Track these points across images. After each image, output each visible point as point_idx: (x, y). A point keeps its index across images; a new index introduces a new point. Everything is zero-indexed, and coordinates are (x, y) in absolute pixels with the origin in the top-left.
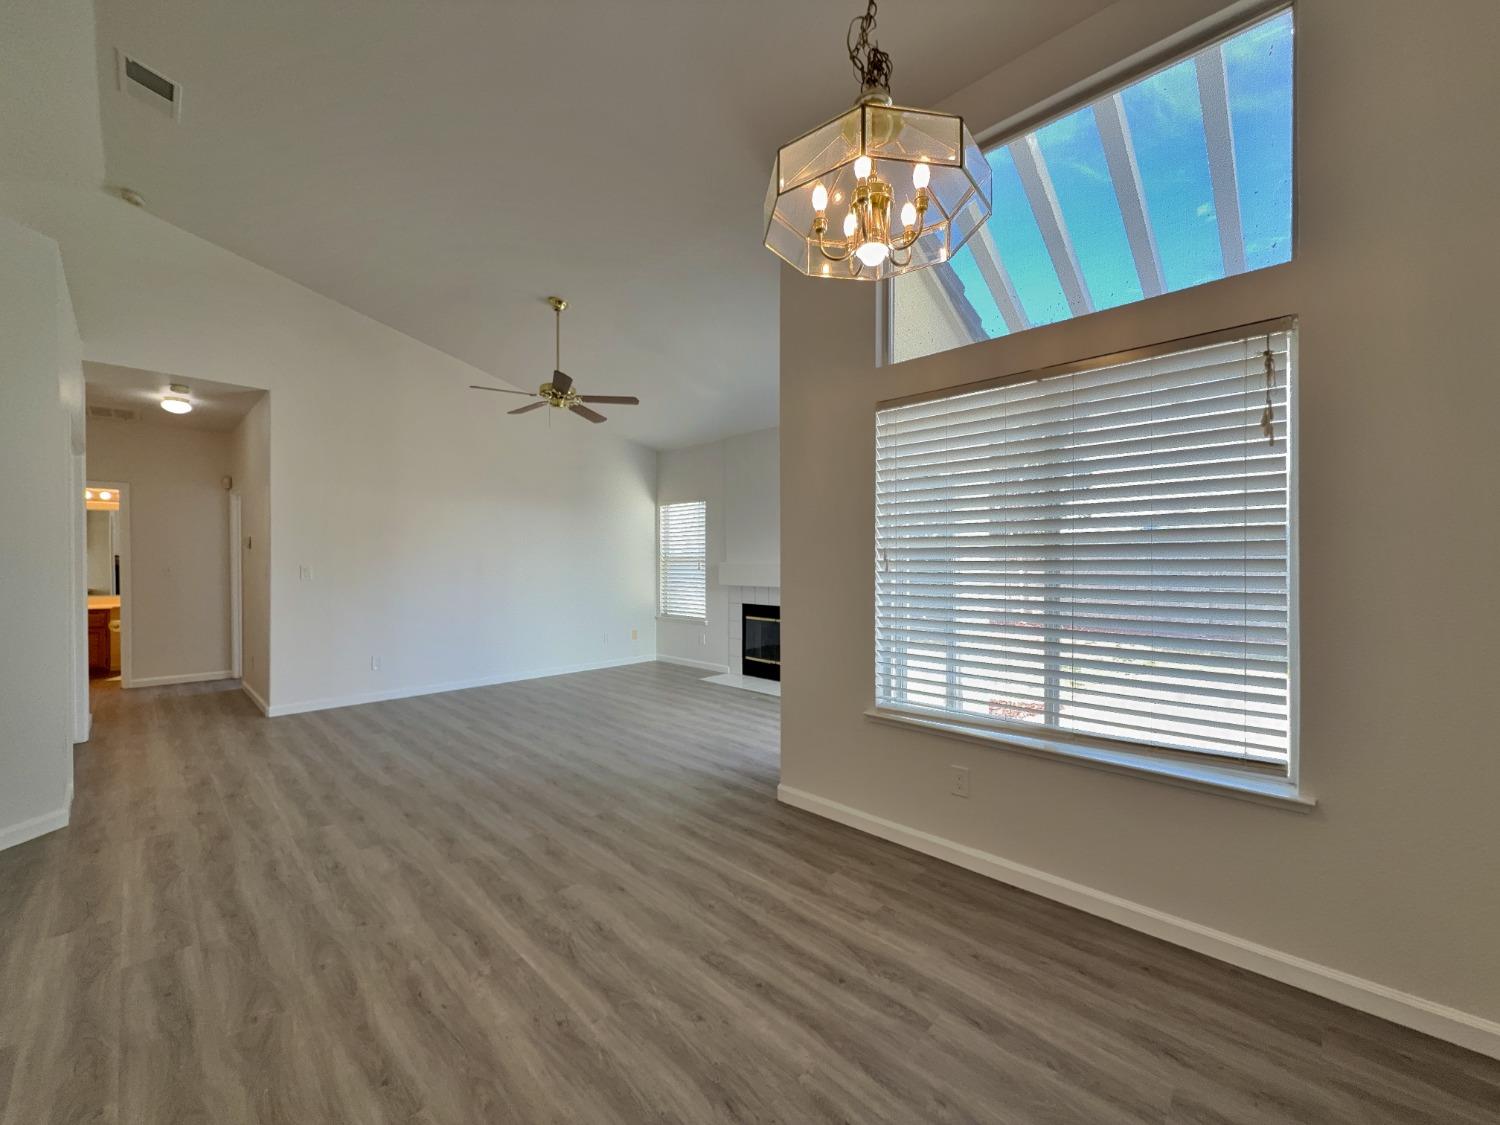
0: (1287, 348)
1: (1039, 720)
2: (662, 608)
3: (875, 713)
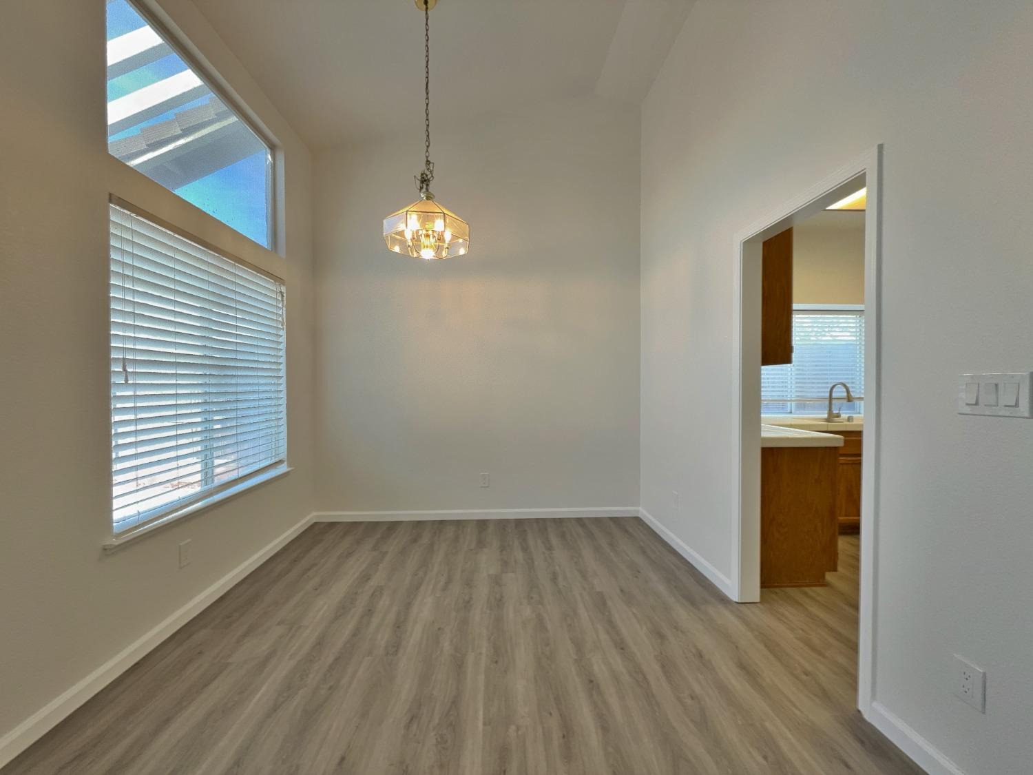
1: (200, 487)
3: (115, 542)
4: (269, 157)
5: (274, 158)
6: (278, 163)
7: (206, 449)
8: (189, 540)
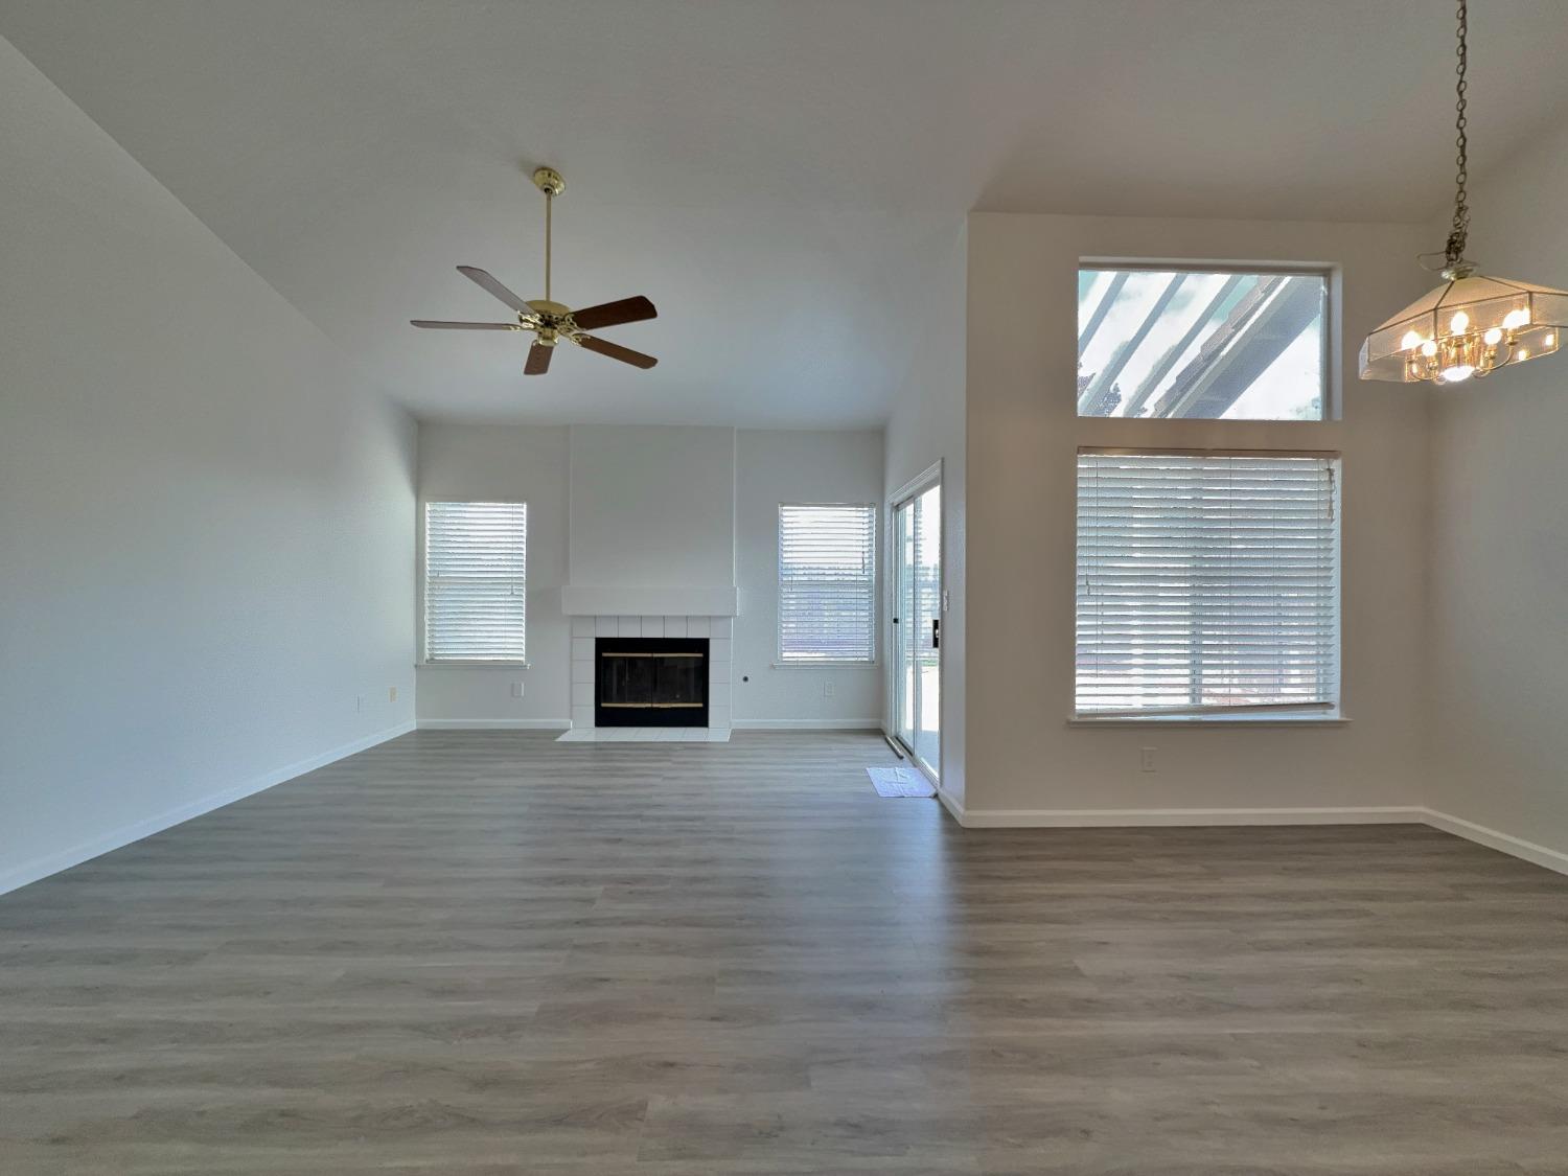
0: (1336, 465)
1: (1185, 701)
2: (427, 652)
3: (1076, 719)
4: (1323, 288)
5: (1329, 288)
6: (1333, 292)
7: (1193, 664)
8: (1155, 748)
